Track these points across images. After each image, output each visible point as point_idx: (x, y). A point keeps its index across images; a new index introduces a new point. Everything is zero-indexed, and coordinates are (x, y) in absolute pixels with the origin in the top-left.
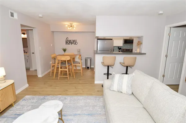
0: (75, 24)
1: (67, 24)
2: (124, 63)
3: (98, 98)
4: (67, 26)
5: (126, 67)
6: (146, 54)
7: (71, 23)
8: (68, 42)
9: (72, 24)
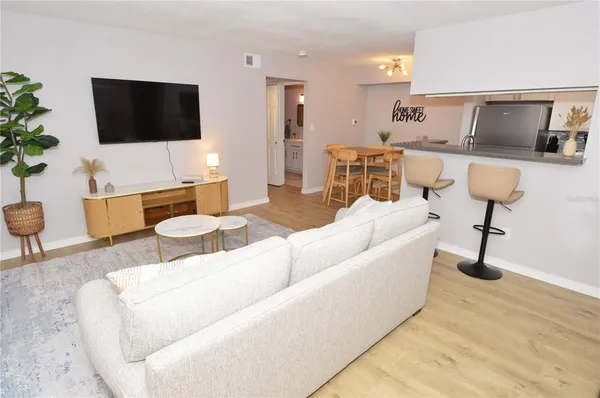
0: (404, 59)
1: (383, 60)
4: (382, 67)
5: (486, 204)
7: (395, 57)
8: (399, 114)
9: (398, 60)
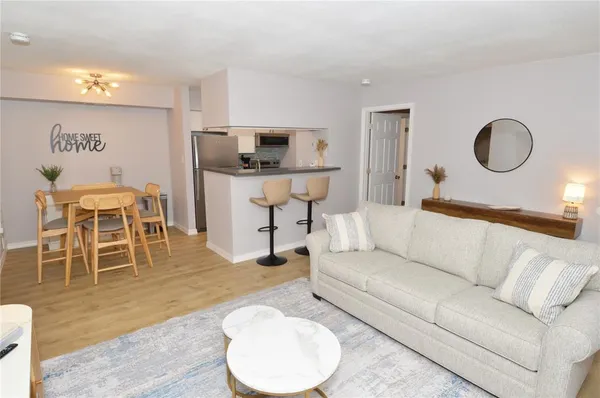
0: (114, 78)
2: (307, 194)
3: (282, 290)
4: (78, 81)
6: (339, 169)
7: (96, 72)
9: (100, 76)
